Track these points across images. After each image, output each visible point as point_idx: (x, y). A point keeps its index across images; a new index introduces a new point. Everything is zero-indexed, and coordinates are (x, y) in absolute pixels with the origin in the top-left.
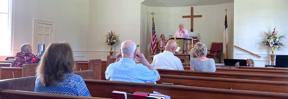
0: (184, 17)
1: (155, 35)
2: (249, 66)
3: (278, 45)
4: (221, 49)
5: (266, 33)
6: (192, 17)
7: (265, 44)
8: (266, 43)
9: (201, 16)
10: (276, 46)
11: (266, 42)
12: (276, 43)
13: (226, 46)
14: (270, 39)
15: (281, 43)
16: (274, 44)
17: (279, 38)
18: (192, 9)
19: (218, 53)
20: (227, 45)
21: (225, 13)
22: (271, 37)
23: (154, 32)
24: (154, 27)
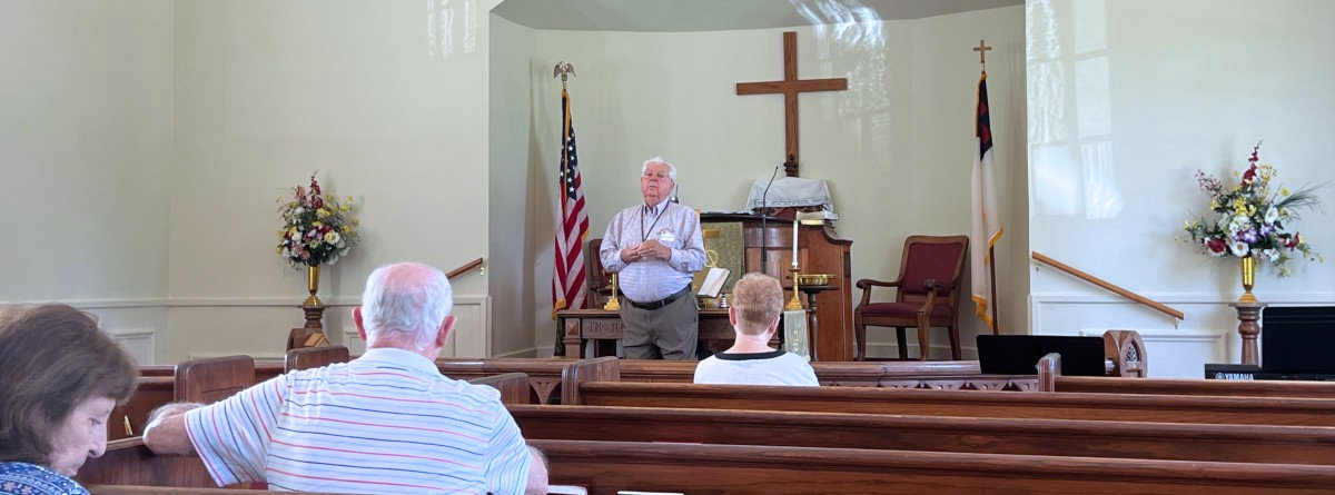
0: (743, 89)
1: (579, 198)
2: (1116, 372)
3: (1278, 248)
4: (957, 273)
7: (1203, 240)
8: (1209, 234)
9: (839, 85)
10: (1266, 252)
11: (1210, 230)
12: (1262, 233)
13: (988, 252)
14: (1232, 213)
15: (1293, 235)
16: (1253, 239)
17: (1279, 207)
18: (790, 42)
20: (992, 250)
21: (979, 69)
22: (1238, 203)
23: (570, 180)
24: (568, 152)
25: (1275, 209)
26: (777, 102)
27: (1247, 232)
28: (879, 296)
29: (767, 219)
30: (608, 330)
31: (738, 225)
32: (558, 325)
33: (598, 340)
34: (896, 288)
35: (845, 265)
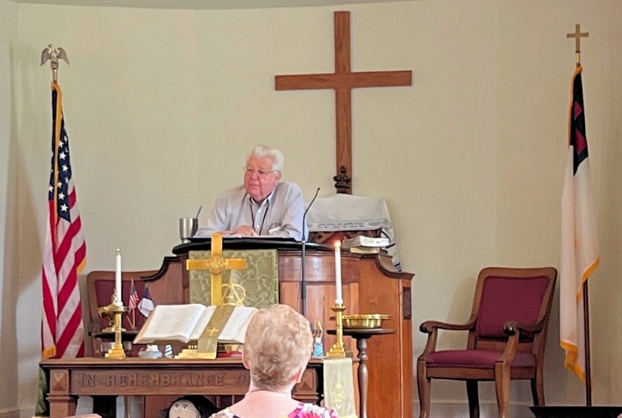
0: (283, 83)
1: (73, 220)
4: (543, 312)
6: (343, 81)
9: (402, 78)
13: (580, 289)
18: (342, 23)
19: (524, 346)
20: (585, 284)
23: (62, 196)
24: (60, 161)
26: (325, 99)
28: (447, 342)
29: (307, 247)
30: (105, 384)
31: (270, 254)
32: (41, 379)
33: (92, 396)
34: (468, 331)
35: (404, 302)
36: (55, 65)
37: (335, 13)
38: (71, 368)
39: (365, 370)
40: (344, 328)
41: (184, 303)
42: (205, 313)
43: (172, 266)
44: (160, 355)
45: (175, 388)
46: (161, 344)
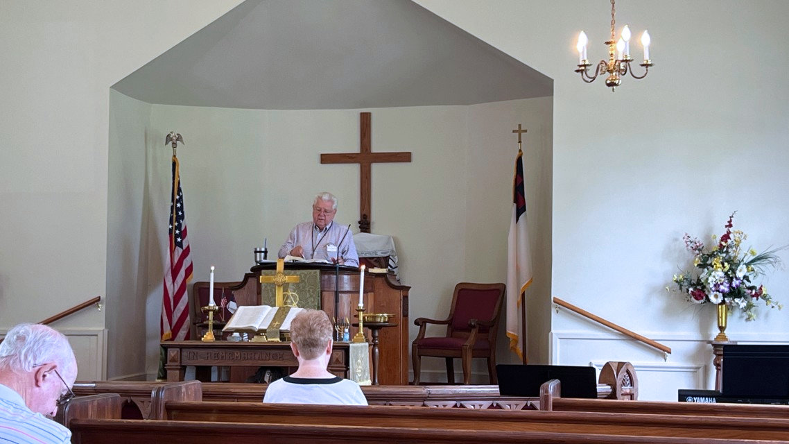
0: (326, 159)
1: (185, 247)
2: (613, 395)
3: (746, 298)
4: (495, 314)
5: (691, 239)
6: (365, 158)
7: (688, 290)
8: (692, 285)
9: (405, 157)
10: (737, 300)
11: (693, 282)
12: (734, 285)
13: (520, 298)
14: (711, 269)
15: (758, 287)
16: (726, 290)
17: (747, 265)
18: (365, 120)
19: (482, 335)
20: (523, 295)
21: (518, 146)
22: (716, 261)
23: (177, 232)
24: (177, 208)
25: (745, 266)
26: (354, 170)
27: (722, 284)
28: (432, 332)
29: (340, 268)
30: (204, 358)
31: (316, 272)
32: (161, 354)
33: (196, 366)
34: (446, 325)
35: (403, 306)
36: (174, 145)
37: (361, 113)
38: (181, 347)
39: (377, 350)
40: (364, 322)
41: (258, 305)
42: (271, 311)
43: (250, 280)
44: (241, 339)
45: (250, 361)
46: (241, 331)
